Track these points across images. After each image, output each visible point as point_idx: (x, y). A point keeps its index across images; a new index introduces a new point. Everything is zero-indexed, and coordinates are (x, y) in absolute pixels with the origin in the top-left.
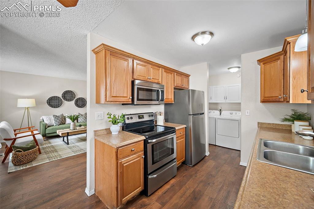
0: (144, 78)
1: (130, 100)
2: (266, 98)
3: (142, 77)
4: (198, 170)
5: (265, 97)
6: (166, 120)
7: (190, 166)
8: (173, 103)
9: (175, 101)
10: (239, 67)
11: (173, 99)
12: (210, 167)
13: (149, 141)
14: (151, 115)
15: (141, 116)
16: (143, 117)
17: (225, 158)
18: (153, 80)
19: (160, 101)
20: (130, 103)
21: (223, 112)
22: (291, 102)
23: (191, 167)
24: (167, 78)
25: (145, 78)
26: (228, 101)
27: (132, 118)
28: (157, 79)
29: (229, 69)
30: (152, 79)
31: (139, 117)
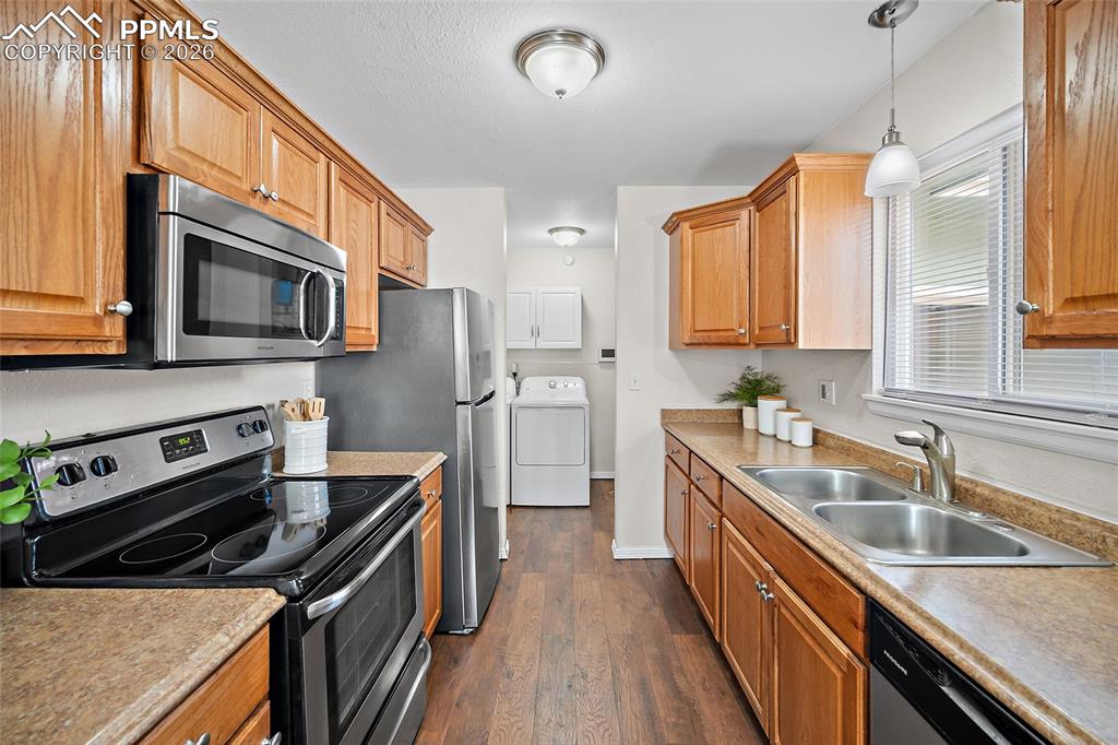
0: (229, 180)
1: (116, 329)
2: (697, 334)
3: (214, 172)
4: (504, 640)
5: (696, 331)
6: (336, 442)
7: (465, 631)
8: (375, 349)
9: (386, 340)
10: (582, 231)
11: (375, 332)
12: (536, 608)
13: (311, 609)
14: (255, 420)
15: (181, 441)
16: (196, 445)
17: (563, 546)
18: (286, 209)
19: (333, 338)
20: (112, 350)
21: (526, 383)
22: (801, 346)
23: (469, 639)
24: (353, 216)
25: (236, 183)
26: (542, 344)
27: (106, 466)
28: (303, 212)
29: (551, 231)
30: (279, 205)
31: (171, 449)
